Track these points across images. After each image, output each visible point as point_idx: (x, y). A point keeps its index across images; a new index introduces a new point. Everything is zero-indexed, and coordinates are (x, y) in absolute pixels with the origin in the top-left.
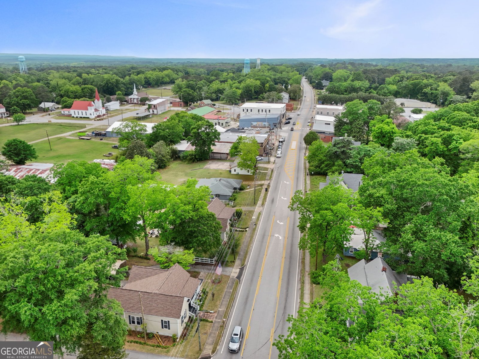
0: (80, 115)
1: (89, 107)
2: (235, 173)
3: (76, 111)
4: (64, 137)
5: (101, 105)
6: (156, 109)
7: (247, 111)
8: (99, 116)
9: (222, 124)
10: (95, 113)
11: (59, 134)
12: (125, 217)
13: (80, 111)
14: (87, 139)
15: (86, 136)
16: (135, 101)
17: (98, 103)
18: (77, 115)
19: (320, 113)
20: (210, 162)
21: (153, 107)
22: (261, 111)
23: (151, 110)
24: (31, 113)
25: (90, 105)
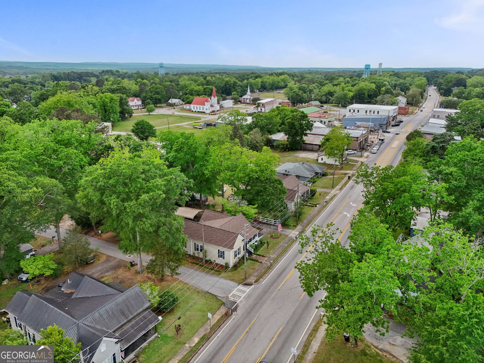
0: (198, 110)
1: (206, 103)
2: (322, 162)
3: (195, 106)
4: (182, 126)
5: (216, 101)
6: (264, 107)
7: (354, 112)
8: (213, 111)
9: (325, 122)
10: (210, 108)
11: (179, 123)
12: (206, 172)
13: (198, 106)
14: (200, 128)
15: (199, 126)
16: (248, 101)
17: (214, 100)
18: (195, 110)
19: (436, 116)
20: (301, 152)
21: (261, 105)
22: (368, 112)
23: (259, 109)
24: (161, 107)
25: (207, 101)
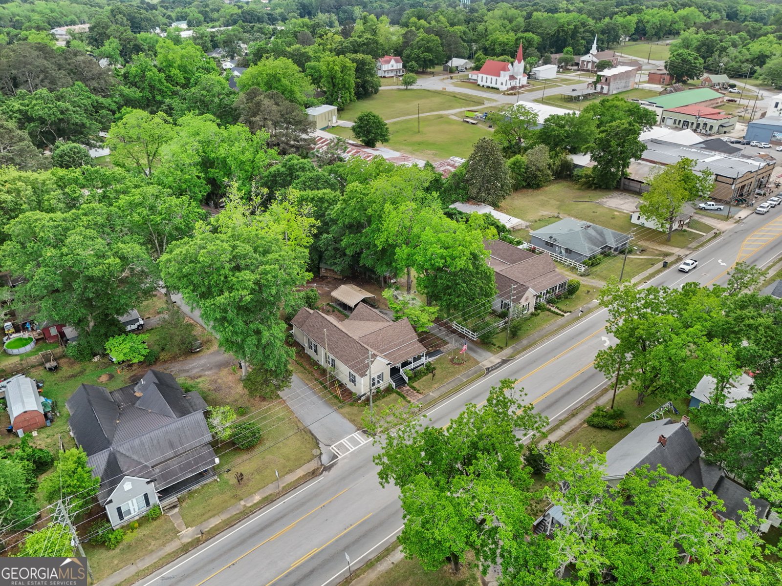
0: (489, 84)
1: (502, 72)
2: (638, 222)
3: (485, 76)
4: (448, 115)
5: (522, 70)
6: (609, 85)
8: (513, 88)
9: (712, 127)
10: (509, 82)
11: (445, 109)
13: (489, 77)
14: (472, 123)
15: (474, 119)
16: (590, 66)
17: (519, 67)
18: (484, 83)
20: (615, 194)
21: (603, 80)
23: (599, 86)
24: (433, 74)
25: (505, 69)
